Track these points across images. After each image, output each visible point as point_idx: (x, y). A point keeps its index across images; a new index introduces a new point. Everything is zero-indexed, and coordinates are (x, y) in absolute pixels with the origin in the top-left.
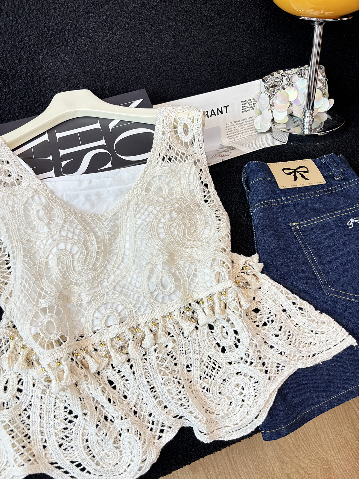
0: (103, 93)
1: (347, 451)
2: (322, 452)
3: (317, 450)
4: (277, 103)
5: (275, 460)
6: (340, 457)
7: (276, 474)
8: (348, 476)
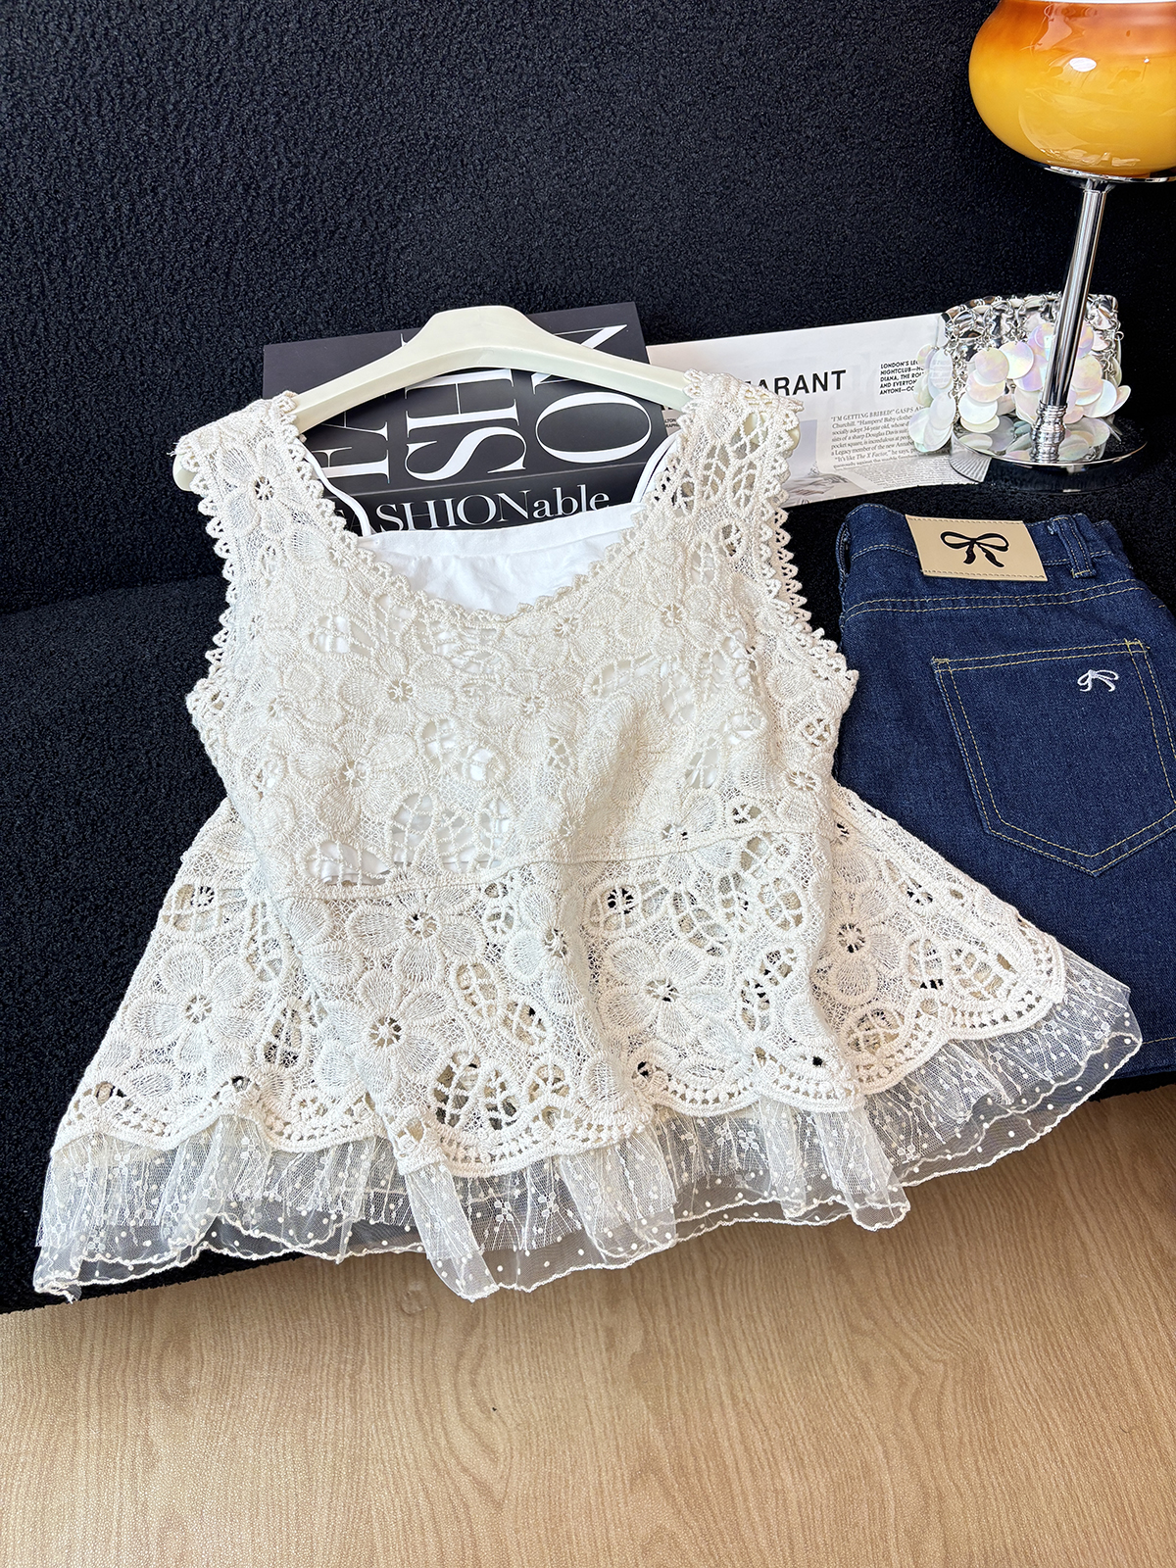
0: (529, 299)
1: (1039, 1337)
2: (969, 1325)
3: (955, 1317)
4: (977, 379)
5: (834, 1321)
6: (1016, 1348)
7: (831, 1355)
8: (1030, 1398)
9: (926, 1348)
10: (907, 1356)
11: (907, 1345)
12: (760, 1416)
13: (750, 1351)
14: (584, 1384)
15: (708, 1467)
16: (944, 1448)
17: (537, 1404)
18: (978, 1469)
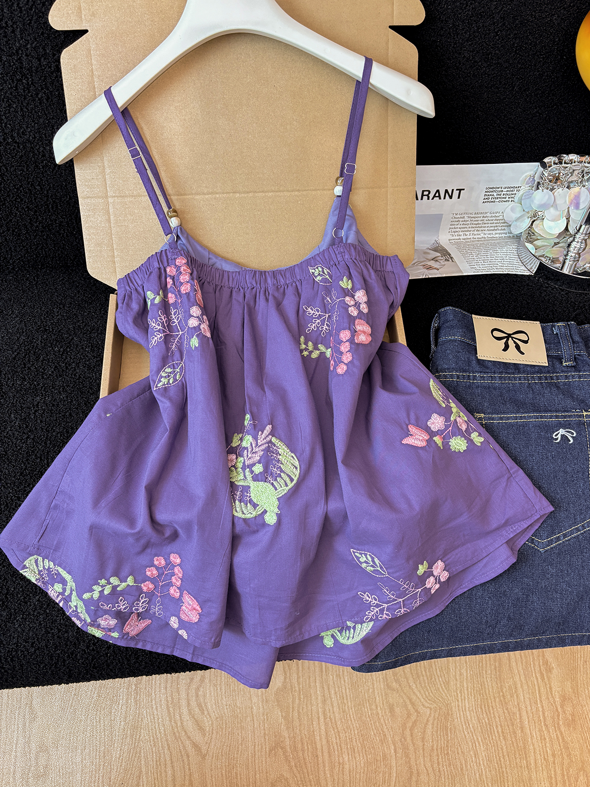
1: (479, 701)
2: (445, 691)
3: (439, 686)
5: (380, 682)
6: (467, 705)
7: (375, 698)
8: (469, 731)
9: (422, 700)
10: (413, 704)
11: (414, 698)
12: (337, 727)
13: (336, 693)
14: (252, 701)
15: (308, 748)
16: (423, 750)
17: (227, 708)
18: (438, 762)
